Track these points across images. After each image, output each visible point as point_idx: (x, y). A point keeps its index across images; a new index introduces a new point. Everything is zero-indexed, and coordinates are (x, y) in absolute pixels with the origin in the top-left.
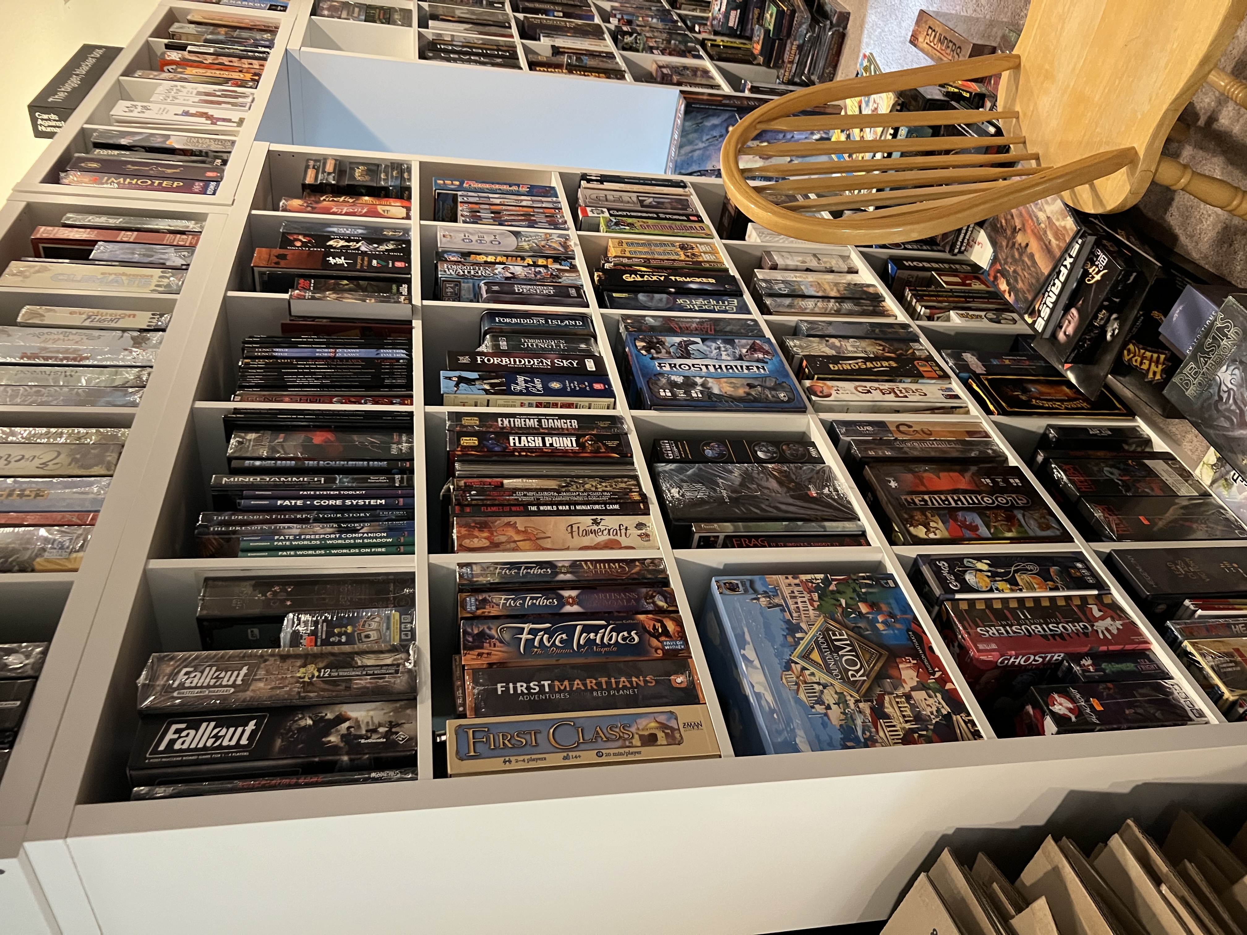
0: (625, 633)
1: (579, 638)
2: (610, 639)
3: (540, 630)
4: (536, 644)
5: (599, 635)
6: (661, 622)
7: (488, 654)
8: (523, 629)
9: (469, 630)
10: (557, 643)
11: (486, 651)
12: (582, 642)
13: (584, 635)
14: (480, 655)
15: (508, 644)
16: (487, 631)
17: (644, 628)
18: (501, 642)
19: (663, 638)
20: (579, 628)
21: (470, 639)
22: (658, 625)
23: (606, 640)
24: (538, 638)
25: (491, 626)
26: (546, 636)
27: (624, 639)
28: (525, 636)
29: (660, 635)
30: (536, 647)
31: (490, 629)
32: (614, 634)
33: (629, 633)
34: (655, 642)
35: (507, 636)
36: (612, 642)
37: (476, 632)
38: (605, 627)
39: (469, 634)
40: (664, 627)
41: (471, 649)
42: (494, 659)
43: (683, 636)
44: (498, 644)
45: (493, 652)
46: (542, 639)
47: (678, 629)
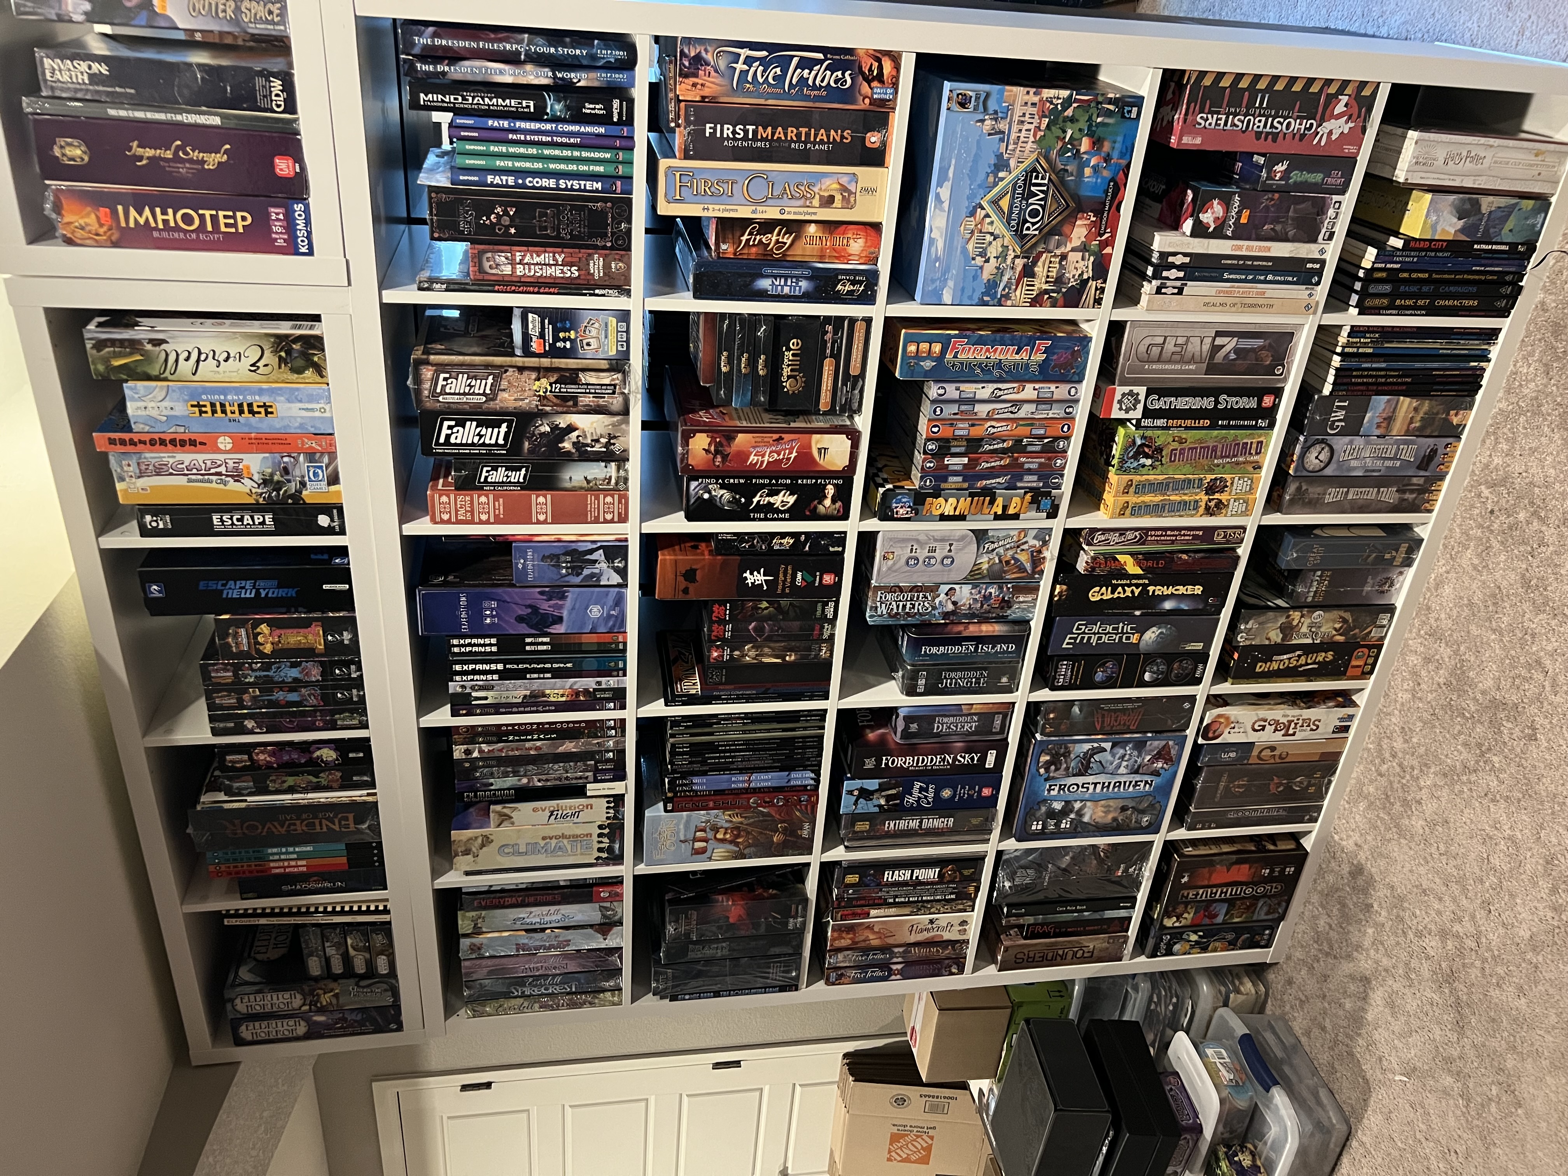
0: (839, 73)
1: (794, 75)
2: (822, 81)
3: (756, 59)
4: (750, 78)
5: (813, 73)
7: (702, 85)
8: (739, 55)
9: (686, 51)
10: (770, 80)
11: (700, 82)
12: (794, 82)
13: (799, 71)
14: (694, 85)
15: (723, 76)
16: (704, 54)
18: (716, 71)
19: (875, 84)
20: (795, 61)
21: (687, 64)
22: (876, 64)
23: (818, 82)
24: (753, 69)
25: (709, 48)
26: (761, 68)
27: (836, 82)
28: (740, 66)
29: (874, 79)
30: (748, 82)
31: (706, 51)
32: (828, 73)
33: (843, 74)
34: (865, 88)
35: (722, 64)
36: (824, 84)
37: (693, 54)
38: (821, 62)
39: (686, 56)
40: (880, 68)
41: (686, 76)
42: (706, 92)
43: (895, 85)
44: (713, 73)
45: (707, 84)
46: (756, 71)
47: (894, 73)
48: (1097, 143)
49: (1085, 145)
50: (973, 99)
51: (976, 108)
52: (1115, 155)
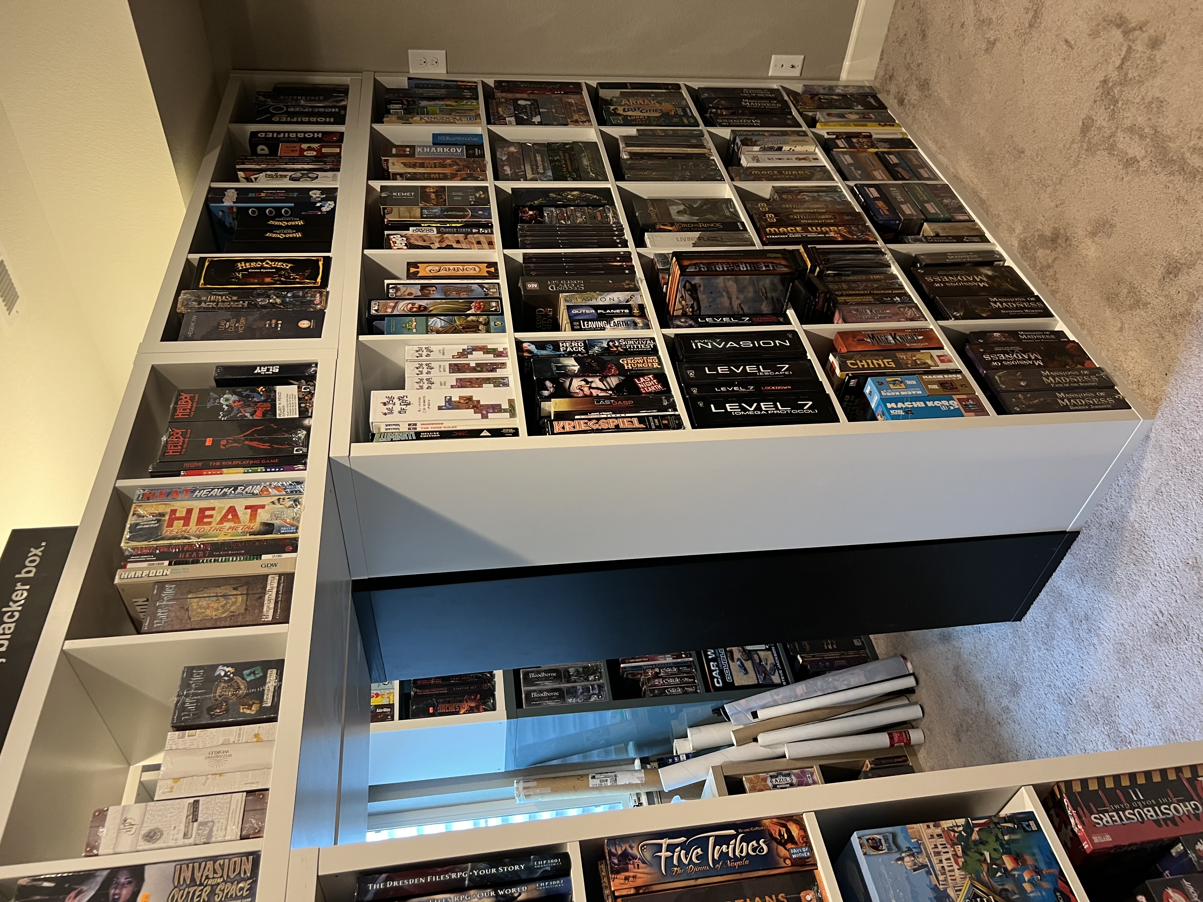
0: (754, 843)
1: (714, 852)
2: (741, 852)
3: (677, 845)
4: (675, 862)
5: (731, 847)
6: (785, 826)
7: (634, 877)
8: (661, 845)
9: (613, 850)
10: (694, 859)
11: (632, 874)
12: (716, 857)
13: (717, 847)
14: (627, 878)
15: (651, 865)
16: (630, 850)
17: (771, 835)
18: (644, 862)
19: (789, 846)
20: (711, 840)
21: (616, 861)
22: (783, 830)
23: (737, 853)
24: (676, 854)
25: (633, 845)
26: (683, 852)
27: (754, 850)
28: (664, 854)
30: (675, 866)
31: (631, 847)
32: (744, 844)
33: (758, 843)
34: (782, 851)
35: (648, 855)
36: (744, 854)
37: (620, 852)
38: (735, 837)
39: (614, 855)
40: (788, 831)
41: (618, 872)
42: (639, 882)
43: (808, 843)
44: (641, 865)
45: (638, 875)
46: (679, 855)
47: (803, 834)
48: (1017, 858)
49: (1009, 864)
50: (883, 841)
51: (889, 848)
52: (1042, 866)
